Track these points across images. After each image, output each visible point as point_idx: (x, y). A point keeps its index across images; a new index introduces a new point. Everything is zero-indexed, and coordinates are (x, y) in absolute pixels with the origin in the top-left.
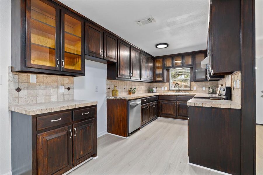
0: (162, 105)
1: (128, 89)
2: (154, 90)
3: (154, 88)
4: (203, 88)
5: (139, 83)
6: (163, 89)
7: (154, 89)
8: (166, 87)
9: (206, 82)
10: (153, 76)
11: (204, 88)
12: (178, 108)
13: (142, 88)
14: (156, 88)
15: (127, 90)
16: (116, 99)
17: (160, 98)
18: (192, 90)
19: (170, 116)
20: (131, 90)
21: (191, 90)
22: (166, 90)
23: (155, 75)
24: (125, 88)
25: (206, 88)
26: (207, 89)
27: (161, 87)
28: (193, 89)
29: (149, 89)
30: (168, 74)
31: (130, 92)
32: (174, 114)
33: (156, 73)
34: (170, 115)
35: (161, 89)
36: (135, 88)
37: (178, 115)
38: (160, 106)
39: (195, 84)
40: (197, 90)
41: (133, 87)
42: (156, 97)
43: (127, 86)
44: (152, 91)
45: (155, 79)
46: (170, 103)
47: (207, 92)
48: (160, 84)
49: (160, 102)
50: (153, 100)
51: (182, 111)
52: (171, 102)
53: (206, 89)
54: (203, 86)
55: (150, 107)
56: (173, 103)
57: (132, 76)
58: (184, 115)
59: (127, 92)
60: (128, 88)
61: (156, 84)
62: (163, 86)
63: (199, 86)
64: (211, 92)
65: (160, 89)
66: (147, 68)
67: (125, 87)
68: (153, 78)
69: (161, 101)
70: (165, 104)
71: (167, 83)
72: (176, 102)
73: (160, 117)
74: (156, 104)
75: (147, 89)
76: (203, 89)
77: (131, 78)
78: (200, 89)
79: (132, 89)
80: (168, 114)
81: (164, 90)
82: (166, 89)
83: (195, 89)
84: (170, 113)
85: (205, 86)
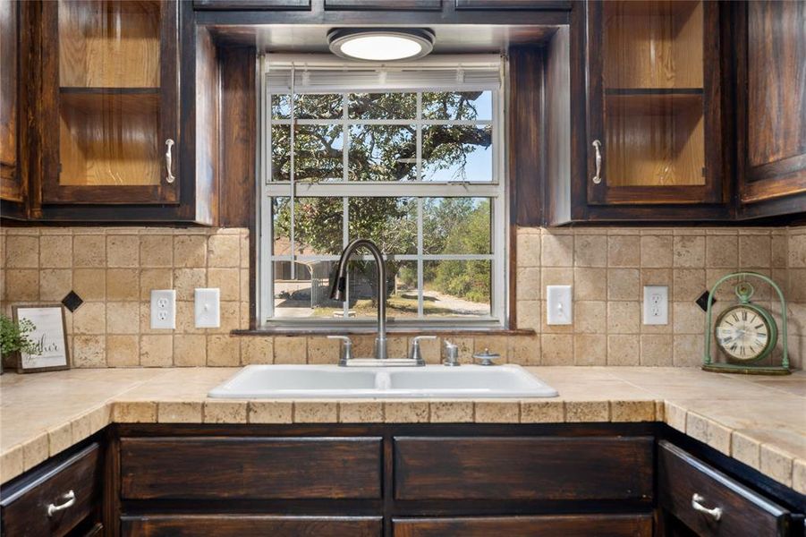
2: (32, 337)
3: (38, 299)
4: (646, 307)
6: (164, 311)
7: (43, 325)
8: (216, 292)
9: (677, 231)
11: (655, 308)
14: (72, 301)
17: (137, 485)
18: (531, 333)
21: (515, 330)
22: (207, 333)
23: (47, 99)
25: (672, 295)
26: (692, 315)
28: (542, 314)
30: (236, 111)
33: (67, 79)
35: (146, 318)
40: (583, 326)
45: (53, 162)
47: (693, 348)
48: (121, 246)
53: (671, 313)
54: (648, 279)
61: (61, 246)
63: (602, 281)
65: (121, 318)
76: (647, 319)
81: (187, 330)
82: (202, 322)
83: (565, 319)
85: (668, 278)
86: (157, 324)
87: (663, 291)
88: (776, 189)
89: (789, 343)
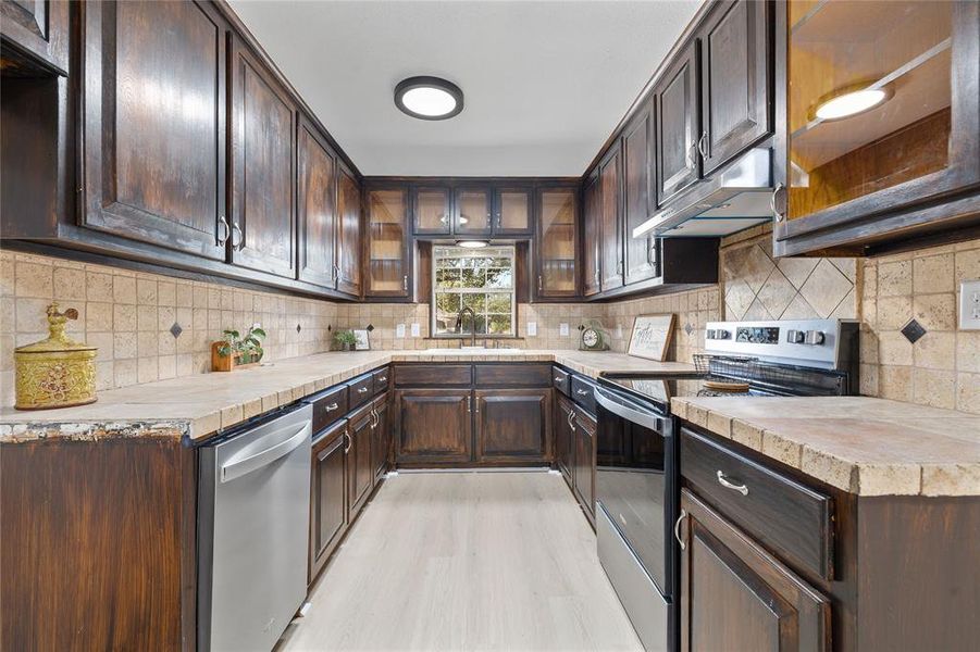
0: (404, 411)
1: (203, 337)
2: (359, 339)
3: (359, 328)
4: (561, 330)
5: (282, 302)
6: (401, 331)
7: (362, 336)
8: (418, 325)
9: (572, 305)
10: (356, 267)
11: (564, 330)
12: (478, 418)
13: (299, 328)
14: (370, 328)
15: (195, 341)
16: (44, 442)
17: (400, 380)
18: (522, 338)
19: (446, 458)
20: (232, 340)
21: (517, 337)
22: (415, 339)
23: (366, 264)
24: (176, 331)
25: (570, 326)
26: (576, 333)
27: (392, 325)
28: (527, 332)
29: (336, 334)
31: (223, 355)
32: (463, 449)
33: (372, 257)
34: (444, 453)
35: (395, 334)
36: (257, 326)
37: (478, 449)
38: (397, 417)
39: (535, 315)
40: (542, 336)
41: (244, 325)
42: (382, 375)
43: (201, 316)
44: (348, 345)
45: (368, 283)
46: (445, 399)
47: (576, 343)
48: (387, 310)
49: (398, 398)
50: (371, 390)
51: (499, 432)
52: (447, 394)
53: (570, 333)
54: (562, 321)
55: (355, 435)
56: (460, 398)
57: (243, 245)
58: (504, 449)
59: (195, 354)
60: (203, 328)
61: (367, 310)
62: (403, 319)
63: (546, 321)
64: (592, 343)
65: (387, 334)
66: (334, 235)
67: (184, 319)
68: (356, 281)
69: (403, 391)
70: (422, 404)
71: (422, 308)
72: (473, 394)
73: (398, 466)
74: (381, 409)
75: (322, 333)
76: (562, 334)
77: (228, 260)
78: (552, 332)
79: (236, 334)
80: (439, 453)
81: (408, 338)
82: (414, 335)
83: (535, 334)
84: (444, 443)
85: (570, 321)
86: (399, 335)
87: (567, 325)
88: (590, 293)
89: (607, 340)
